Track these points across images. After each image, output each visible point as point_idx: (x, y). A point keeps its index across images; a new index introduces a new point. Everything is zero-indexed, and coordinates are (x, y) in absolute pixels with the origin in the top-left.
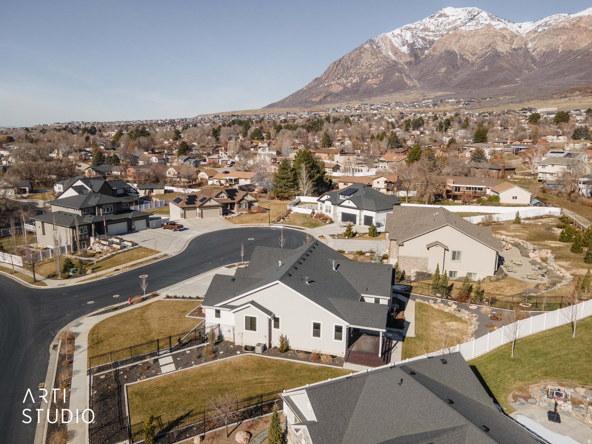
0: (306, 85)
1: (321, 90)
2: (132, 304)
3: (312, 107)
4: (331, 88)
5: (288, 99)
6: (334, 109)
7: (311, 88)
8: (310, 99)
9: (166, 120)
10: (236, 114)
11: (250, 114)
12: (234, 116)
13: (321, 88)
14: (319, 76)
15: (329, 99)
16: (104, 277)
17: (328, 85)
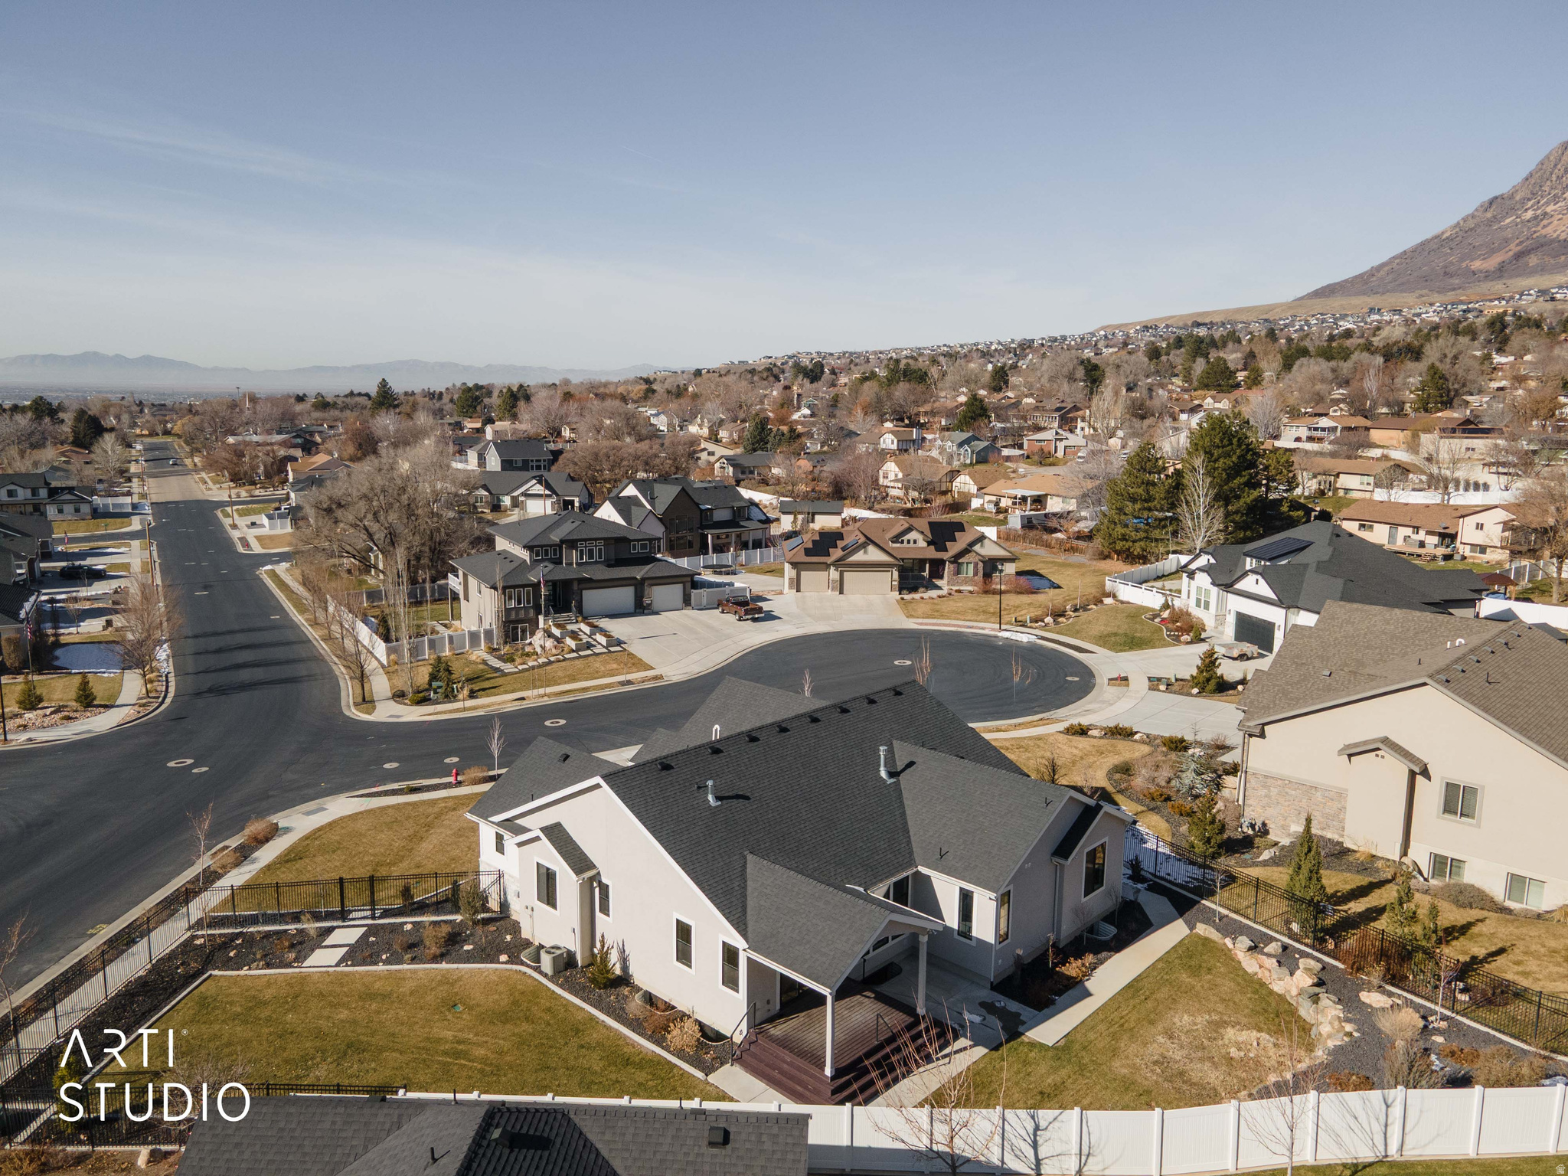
0: (1454, 222)
1: (1508, 233)
2: (459, 784)
3: (1464, 289)
4: (1545, 227)
5: (1386, 269)
6: (1542, 292)
7: (1471, 230)
8: (1464, 265)
9: (1013, 341)
10: (1207, 321)
11: (1250, 319)
12: (1199, 325)
13: (1507, 226)
14: (1505, 191)
15: (1533, 260)
16: (480, 713)
17: (1535, 218)
